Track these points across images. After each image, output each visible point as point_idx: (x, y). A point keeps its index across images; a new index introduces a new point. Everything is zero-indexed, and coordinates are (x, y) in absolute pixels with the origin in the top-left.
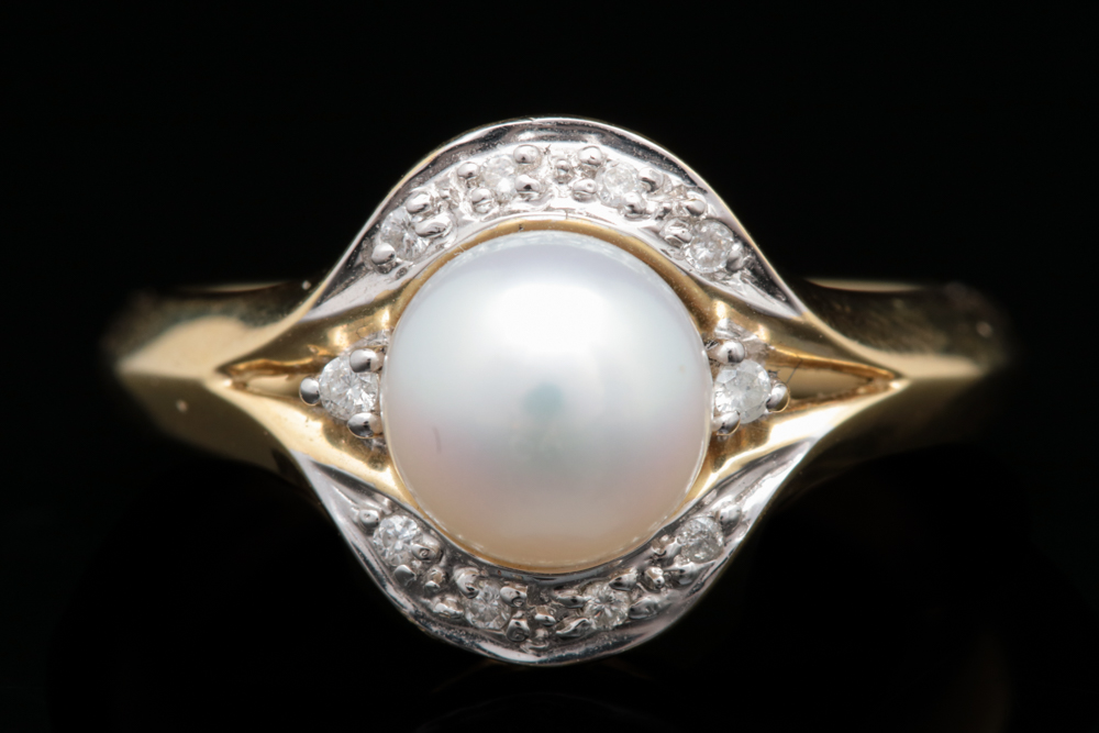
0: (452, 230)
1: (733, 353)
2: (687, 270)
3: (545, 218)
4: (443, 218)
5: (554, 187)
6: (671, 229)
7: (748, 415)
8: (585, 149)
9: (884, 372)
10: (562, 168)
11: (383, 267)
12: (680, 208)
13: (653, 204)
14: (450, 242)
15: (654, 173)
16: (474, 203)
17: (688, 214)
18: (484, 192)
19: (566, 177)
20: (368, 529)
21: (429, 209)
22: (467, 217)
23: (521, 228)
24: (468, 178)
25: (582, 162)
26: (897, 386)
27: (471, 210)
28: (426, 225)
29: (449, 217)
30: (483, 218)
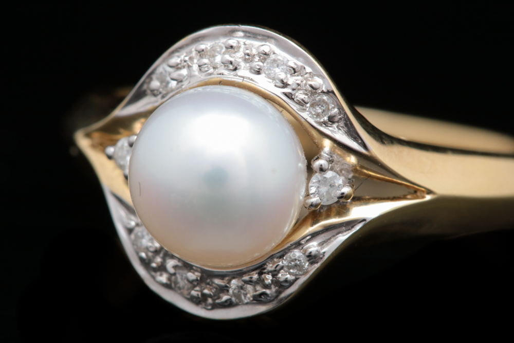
0: (187, 79)
1: (323, 166)
2: (305, 118)
3: (233, 79)
4: (184, 72)
5: (242, 64)
6: (300, 95)
7: (328, 200)
8: (263, 45)
9: (423, 189)
10: (248, 55)
11: (154, 93)
12: (306, 84)
13: (291, 80)
14: (185, 84)
15: (295, 64)
16: (199, 66)
17: (310, 89)
18: (205, 61)
19: (249, 59)
20: (130, 231)
21: (180, 66)
22: (197, 73)
23: (221, 83)
24: (201, 53)
25: (259, 53)
26: (428, 198)
27: (198, 69)
28: (175, 74)
29: (188, 72)
30: (204, 74)
